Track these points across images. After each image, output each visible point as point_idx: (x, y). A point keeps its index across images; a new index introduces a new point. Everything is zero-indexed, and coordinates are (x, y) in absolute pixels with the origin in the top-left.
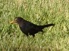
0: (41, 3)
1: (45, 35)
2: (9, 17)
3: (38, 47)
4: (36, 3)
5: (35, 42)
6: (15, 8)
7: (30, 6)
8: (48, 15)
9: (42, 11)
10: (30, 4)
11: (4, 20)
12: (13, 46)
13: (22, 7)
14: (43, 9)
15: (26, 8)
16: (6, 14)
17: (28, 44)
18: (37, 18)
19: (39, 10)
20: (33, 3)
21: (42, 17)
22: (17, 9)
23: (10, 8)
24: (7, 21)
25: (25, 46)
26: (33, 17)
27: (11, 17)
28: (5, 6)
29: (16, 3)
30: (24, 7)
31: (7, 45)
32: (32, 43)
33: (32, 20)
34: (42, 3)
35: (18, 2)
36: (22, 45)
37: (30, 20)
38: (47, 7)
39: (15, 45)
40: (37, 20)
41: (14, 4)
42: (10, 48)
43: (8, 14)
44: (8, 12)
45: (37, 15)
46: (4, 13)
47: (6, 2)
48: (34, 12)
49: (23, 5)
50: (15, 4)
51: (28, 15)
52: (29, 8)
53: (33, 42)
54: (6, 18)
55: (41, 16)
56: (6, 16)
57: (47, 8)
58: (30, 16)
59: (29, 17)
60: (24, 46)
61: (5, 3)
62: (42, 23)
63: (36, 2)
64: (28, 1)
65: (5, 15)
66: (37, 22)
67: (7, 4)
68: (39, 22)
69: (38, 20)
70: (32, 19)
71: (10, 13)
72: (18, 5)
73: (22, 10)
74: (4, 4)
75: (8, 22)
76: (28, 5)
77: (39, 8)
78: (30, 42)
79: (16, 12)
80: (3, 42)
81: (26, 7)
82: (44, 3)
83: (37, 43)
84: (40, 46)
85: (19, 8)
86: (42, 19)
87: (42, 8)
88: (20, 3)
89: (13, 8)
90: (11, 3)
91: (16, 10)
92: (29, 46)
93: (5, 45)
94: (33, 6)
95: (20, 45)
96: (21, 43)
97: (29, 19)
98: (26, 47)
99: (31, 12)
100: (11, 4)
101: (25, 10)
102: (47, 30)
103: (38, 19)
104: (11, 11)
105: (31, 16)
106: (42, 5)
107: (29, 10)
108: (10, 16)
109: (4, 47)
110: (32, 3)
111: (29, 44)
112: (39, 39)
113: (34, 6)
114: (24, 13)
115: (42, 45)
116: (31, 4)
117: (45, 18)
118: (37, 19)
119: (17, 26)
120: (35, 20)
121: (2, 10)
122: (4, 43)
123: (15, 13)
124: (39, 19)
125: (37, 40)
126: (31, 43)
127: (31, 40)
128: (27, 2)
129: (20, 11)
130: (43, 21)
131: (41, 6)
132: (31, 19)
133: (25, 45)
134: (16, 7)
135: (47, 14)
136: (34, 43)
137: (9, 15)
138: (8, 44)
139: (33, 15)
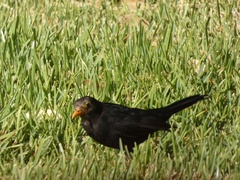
0: (206, 18)
1: (228, 134)
2: (100, 68)
3: (210, 176)
4: (188, 19)
5: (196, 155)
6: (118, 37)
7: (169, 30)
8: (234, 63)
9: (211, 48)
10: (168, 22)
11: (83, 79)
12: (122, 169)
13: (141, 34)
14: (215, 40)
15: (157, 38)
16: (90, 56)
17: (174, 164)
18: (196, 71)
19: (202, 45)
20: (177, 19)
21: (215, 70)
22: (125, 41)
23: (99, 36)
24: (92, 84)
25: (164, 172)
26: (182, 67)
27: (107, 69)
28: (83, 32)
29: (120, 19)
30: (149, 33)
31: (102, 168)
32: (185, 161)
33: (180, 79)
34: (209, 19)
35: (126, 16)
36: (153, 167)
37: (172, 78)
38: (227, 34)
39: (128, 168)
40: (198, 78)
41: (111, 23)
42: (111, 176)
43: (94, 59)
44: (94, 52)
45: (197, 61)
46: (83, 56)
47: (85, 17)
48: (185, 50)
49: (146, 28)
50: (116, 25)
51: (164, 60)
52: (167, 36)
53: (190, 155)
54: (88, 71)
55: (210, 66)
56: (88, 64)
57: (228, 36)
58: (172, 65)
59: (170, 69)
60: (158, 171)
61: (80, 20)
62: (215, 89)
63: (188, 14)
64: (161, 13)
65: (83, 63)
66: (199, 85)
67: (88, 22)
68: (205, 85)
69: (202, 77)
70: (181, 74)
71: (101, 56)
72: (127, 28)
73: (141, 44)
74: (79, 25)
75: (98, 87)
76: (161, 26)
77: (201, 35)
78: (178, 157)
79: (120, 52)
80: (84, 156)
81: (155, 35)
82: (216, 19)
83: (205, 159)
84: (215, 171)
85: (130, 38)
86: (213, 76)
87: (210, 38)
88: (132, 21)
89: (109, 36)
90: (104, 19)
91: (121, 43)
92: (178, 171)
93: (93, 167)
94: (179, 30)
95: (145, 168)
96: (148, 162)
97: (170, 76)
98: (168, 173)
99: (173, 50)
100: (104, 22)
101: (154, 44)
102: (233, 113)
103: (200, 75)
104: (104, 49)
105: (175, 65)
106: (210, 26)
107: (166, 44)
108: (102, 64)
109: (91, 174)
110: (174, 19)
111: (177, 166)
112: (207, 145)
113: (184, 30)
114: (150, 53)
115: (220, 166)
116: (170, 24)
117: (223, 73)
118: (195, 74)
119: (128, 99)
120: (190, 78)
121: (72, 43)
122: (88, 158)
123: (118, 54)
124: (205, 74)
125: (204, 149)
126: (181, 159)
127: (180, 150)
128: (156, 14)
129: (136, 49)
130: (219, 82)
131: (207, 29)
132: (178, 76)
133: (163, 167)
134: (122, 32)
135: (232, 58)
136: (193, 158)
137: (99, 60)
138: (103, 162)
139: (184, 62)
